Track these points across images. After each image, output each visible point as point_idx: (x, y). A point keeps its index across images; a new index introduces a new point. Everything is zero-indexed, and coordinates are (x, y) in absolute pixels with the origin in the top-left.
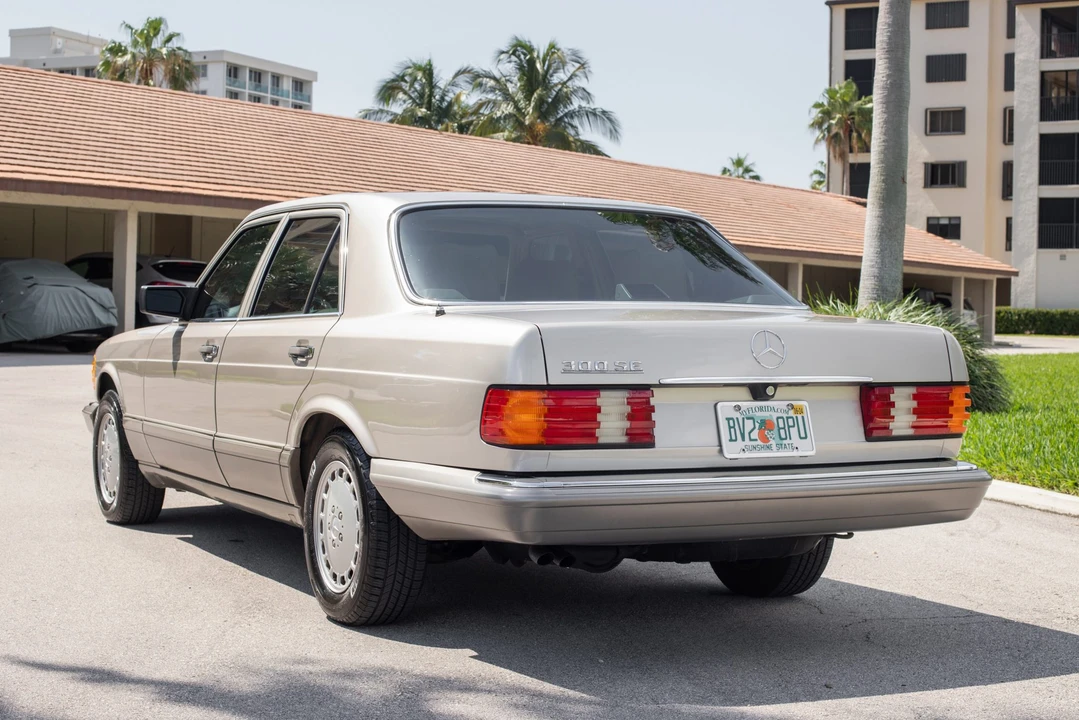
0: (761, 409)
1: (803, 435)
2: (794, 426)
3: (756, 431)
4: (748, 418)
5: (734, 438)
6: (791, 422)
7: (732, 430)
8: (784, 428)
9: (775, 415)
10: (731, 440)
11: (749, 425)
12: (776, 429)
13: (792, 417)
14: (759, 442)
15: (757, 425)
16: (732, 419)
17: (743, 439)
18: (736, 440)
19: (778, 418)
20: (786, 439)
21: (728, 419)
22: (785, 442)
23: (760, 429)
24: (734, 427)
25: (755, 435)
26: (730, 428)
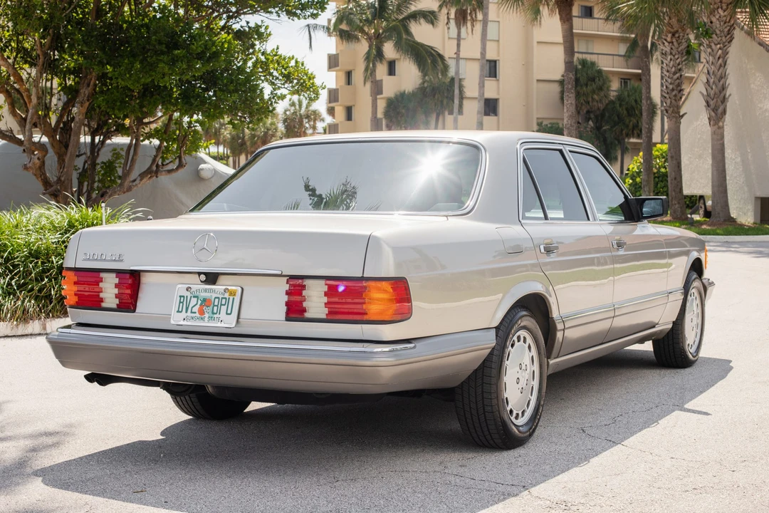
0: (206, 290)
1: (229, 312)
2: (224, 305)
3: (198, 306)
4: (194, 297)
5: (180, 310)
6: (224, 301)
7: (181, 304)
8: (217, 306)
9: (214, 295)
10: (178, 311)
11: (194, 301)
12: (212, 305)
13: (226, 298)
14: (197, 315)
15: (200, 302)
16: (184, 297)
17: (186, 312)
18: (181, 312)
19: (216, 298)
20: (216, 314)
21: (180, 296)
22: (215, 316)
23: (201, 305)
24: (183, 303)
25: (196, 309)
26: (180, 302)
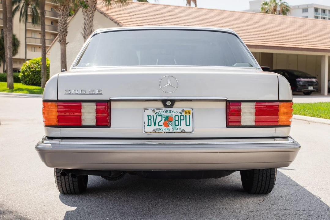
0: (167, 112)
1: (188, 124)
2: (184, 120)
3: (163, 122)
4: (159, 116)
5: (150, 124)
6: (182, 118)
7: (150, 121)
8: (178, 121)
9: (174, 115)
10: (148, 125)
11: (159, 119)
12: (174, 120)
13: (183, 116)
14: (163, 127)
15: (163, 119)
16: (151, 116)
17: (155, 125)
18: (151, 126)
19: (175, 116)
20: (178, 125)
21: (148, 116)
22: (177, 127)
23: (165, 120)
24: (151, 120)
25: (162, 123)
26: (148, 120)
